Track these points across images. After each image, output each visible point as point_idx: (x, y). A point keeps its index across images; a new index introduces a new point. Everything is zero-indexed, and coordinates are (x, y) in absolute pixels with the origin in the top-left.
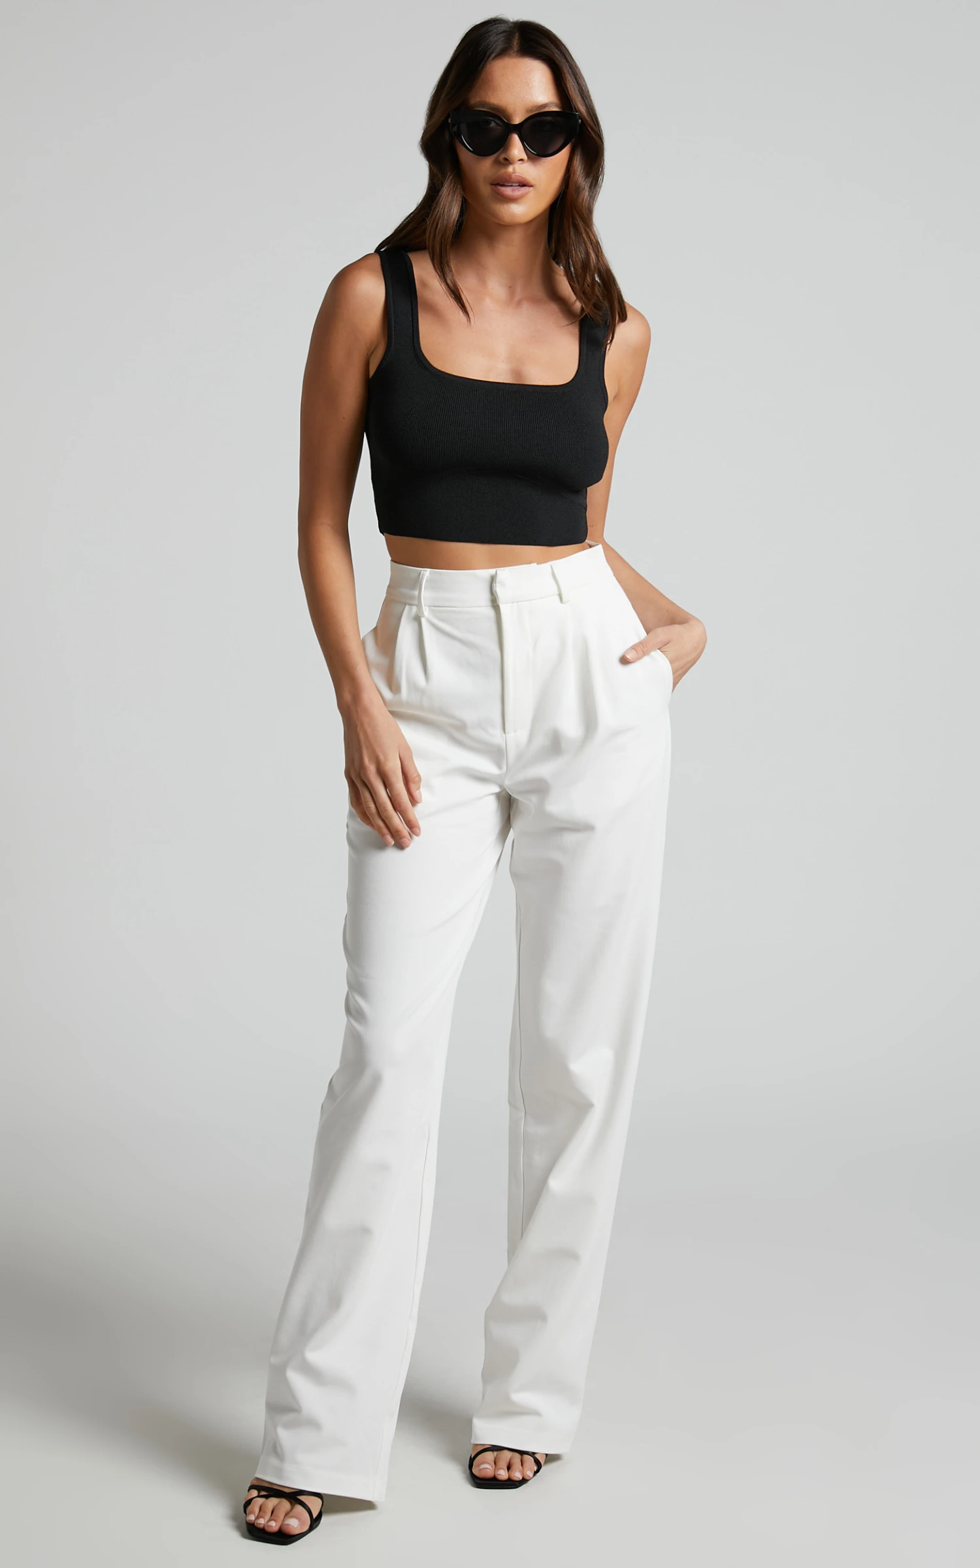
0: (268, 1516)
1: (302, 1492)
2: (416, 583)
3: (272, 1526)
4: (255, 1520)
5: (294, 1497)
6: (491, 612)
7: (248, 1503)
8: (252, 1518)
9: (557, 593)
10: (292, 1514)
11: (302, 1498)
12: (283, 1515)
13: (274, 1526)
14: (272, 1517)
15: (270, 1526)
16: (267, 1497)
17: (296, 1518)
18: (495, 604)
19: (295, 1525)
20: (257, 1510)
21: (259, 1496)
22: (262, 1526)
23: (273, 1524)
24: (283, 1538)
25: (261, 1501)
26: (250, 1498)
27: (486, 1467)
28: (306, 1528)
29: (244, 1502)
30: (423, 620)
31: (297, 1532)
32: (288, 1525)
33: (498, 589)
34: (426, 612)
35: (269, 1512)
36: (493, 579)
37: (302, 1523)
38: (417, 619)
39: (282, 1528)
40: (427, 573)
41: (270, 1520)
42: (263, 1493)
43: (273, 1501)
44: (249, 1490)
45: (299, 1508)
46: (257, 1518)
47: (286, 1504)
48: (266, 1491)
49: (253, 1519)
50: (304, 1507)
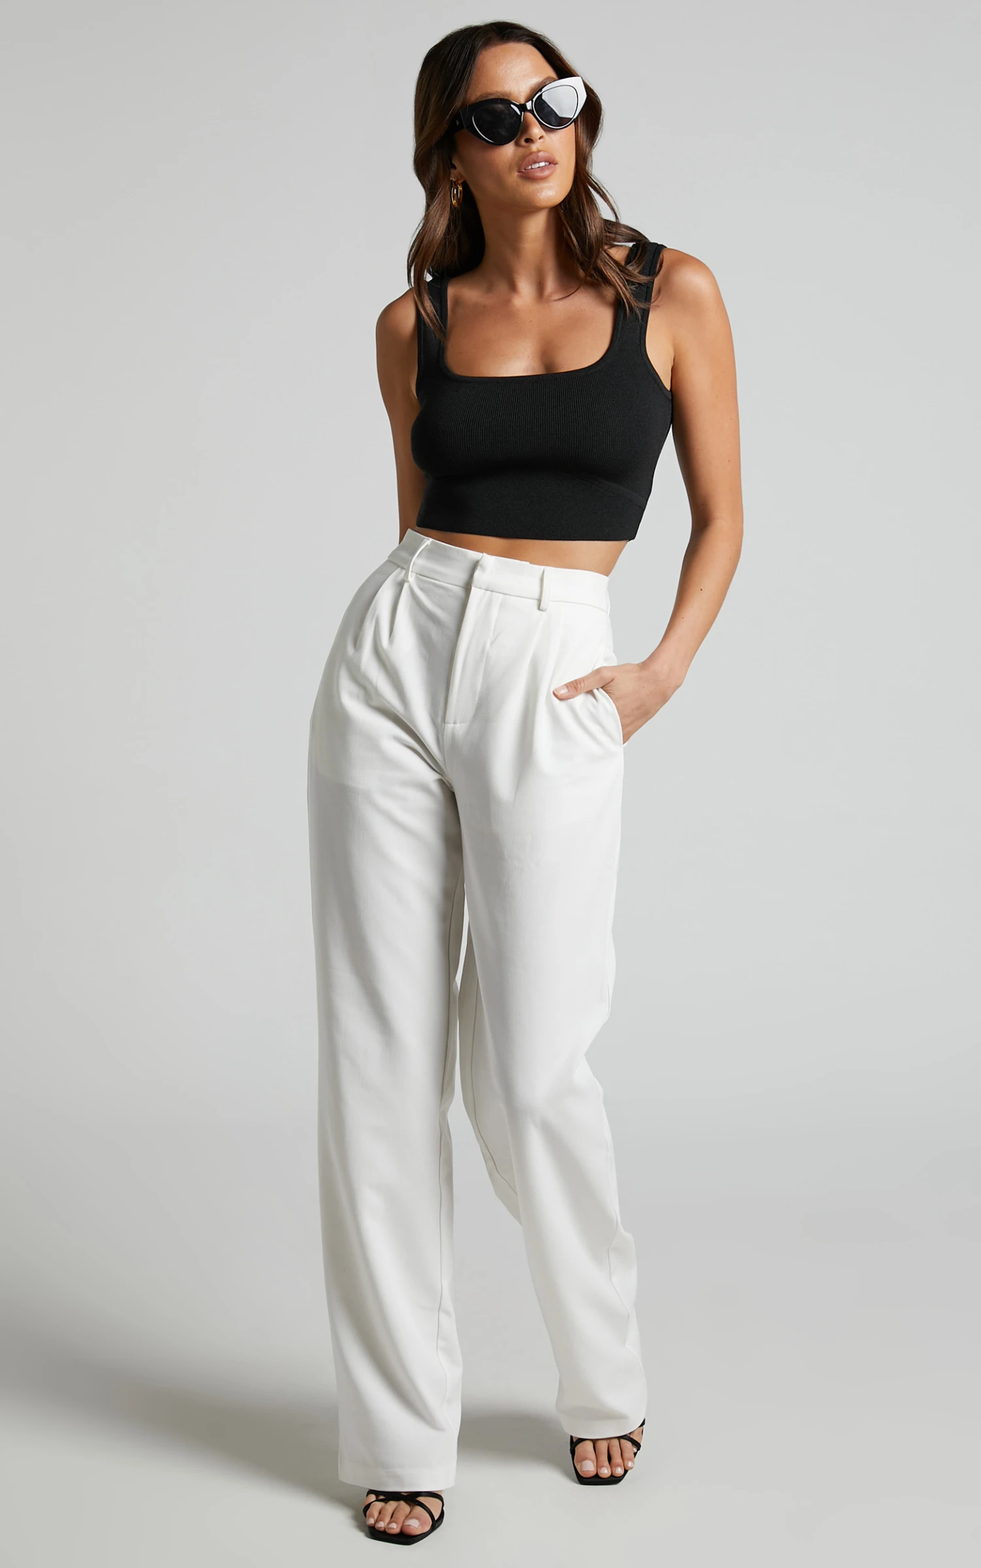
0: (387, 1519)
1: (419, 1494)
2: (414, 549)
3: (393, 1528)
4: (375, 1523)
5: (412, 1498)
7: (368, 1507)
8: (371, 1521)
9: (537, 596)
10: (410, 1516)
11: (421, 1499)
12: (404, 1518)
13: (395, 1528)
14: (393, 1519)
15: (391, 1528)
16: (386, 1501)
17: (417, 1518)
18: (468, 585)
19: (416, 1526)
20: (376, 1514)
21: (377, 1500)
22: (382, 1529)
23: (394, 1525)
24: (405, 1538)
25: (379, 1505)
26: (368, 1503)
28: (427, 1528)
29: (363, 1507)
30: (406, 586)
31: (418, 1532)
32: (409, 1525)
35: (387, 1516)
37: (422, 1524)
39: (403, 1529)
41: (390, 1523)
42: (382, 1497)
43: (392, 1505)
44: (367, 1496)
45: (419, 1509)
46: (377, 1521)
48: (384, 1496)
49: (373, 1522)
50: (425, 1509)
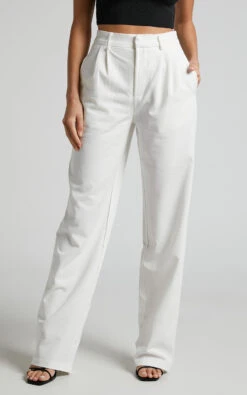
2: (107, 38)
4: (30, 377)
6: (132, 50)
8: (28, 377)
10: (43, 375)
12: (40, 375)
15: (34, 379)
18: (134, 47)
19: (43, 378)
23: (36, 378)
24: (39, 383)
25: (32, 372)
27: (143, 373)
28: (48, 379)
30: (108, 51)
31: (45, 381)
32: (41, 378)
33: (137, 43)
34: (109, 48)
35: (33, 375)
36: (134, 39)
37: (46, 377)
38: (106, 50)
39: (39, 379)
40: (112, 34)
41: (34, 377)
45: (45, 372)
47: (41, 372)
50: (48, 373)
